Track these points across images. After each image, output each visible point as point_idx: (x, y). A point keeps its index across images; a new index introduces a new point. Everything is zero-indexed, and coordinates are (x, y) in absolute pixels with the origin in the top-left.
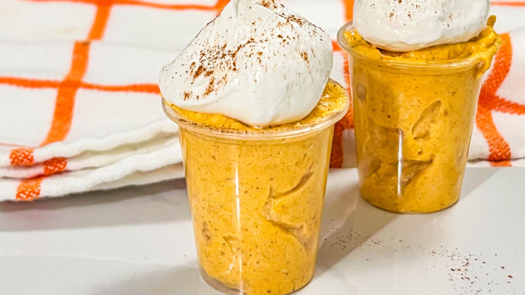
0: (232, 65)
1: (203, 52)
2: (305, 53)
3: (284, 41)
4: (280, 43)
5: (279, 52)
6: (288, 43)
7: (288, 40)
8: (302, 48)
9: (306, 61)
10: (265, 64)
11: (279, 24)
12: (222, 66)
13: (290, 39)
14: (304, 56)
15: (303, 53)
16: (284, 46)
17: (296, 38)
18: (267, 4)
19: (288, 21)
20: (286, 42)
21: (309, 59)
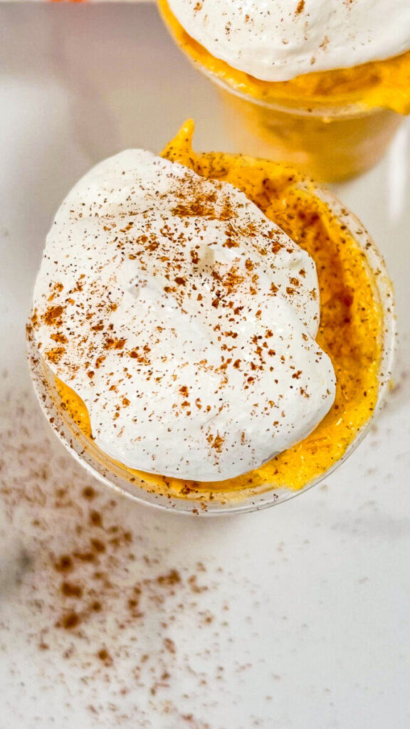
0: (93, 362)
1: (83, 280)
2: (218, 438)
3: (186, 404)
4: (174, 406)
5: (162, 420)
6: (189, 413)
7: (193, 408)
8: (218, 428)
9: (215, 450)
10: (121, 426)
11: (202, 362)
12: (83, 344)
13: (199, 406)
14: (213, 442)
15: (215, 437)
16: (177, 414)
17: (214, 411)
18: (238, 277)
19: (224, 367)
20: (188, 409)
21: (223, 447)
